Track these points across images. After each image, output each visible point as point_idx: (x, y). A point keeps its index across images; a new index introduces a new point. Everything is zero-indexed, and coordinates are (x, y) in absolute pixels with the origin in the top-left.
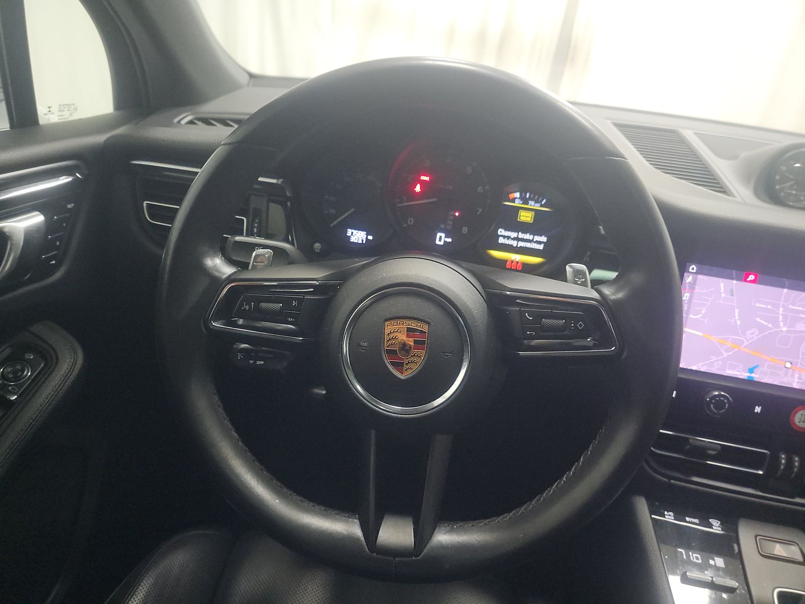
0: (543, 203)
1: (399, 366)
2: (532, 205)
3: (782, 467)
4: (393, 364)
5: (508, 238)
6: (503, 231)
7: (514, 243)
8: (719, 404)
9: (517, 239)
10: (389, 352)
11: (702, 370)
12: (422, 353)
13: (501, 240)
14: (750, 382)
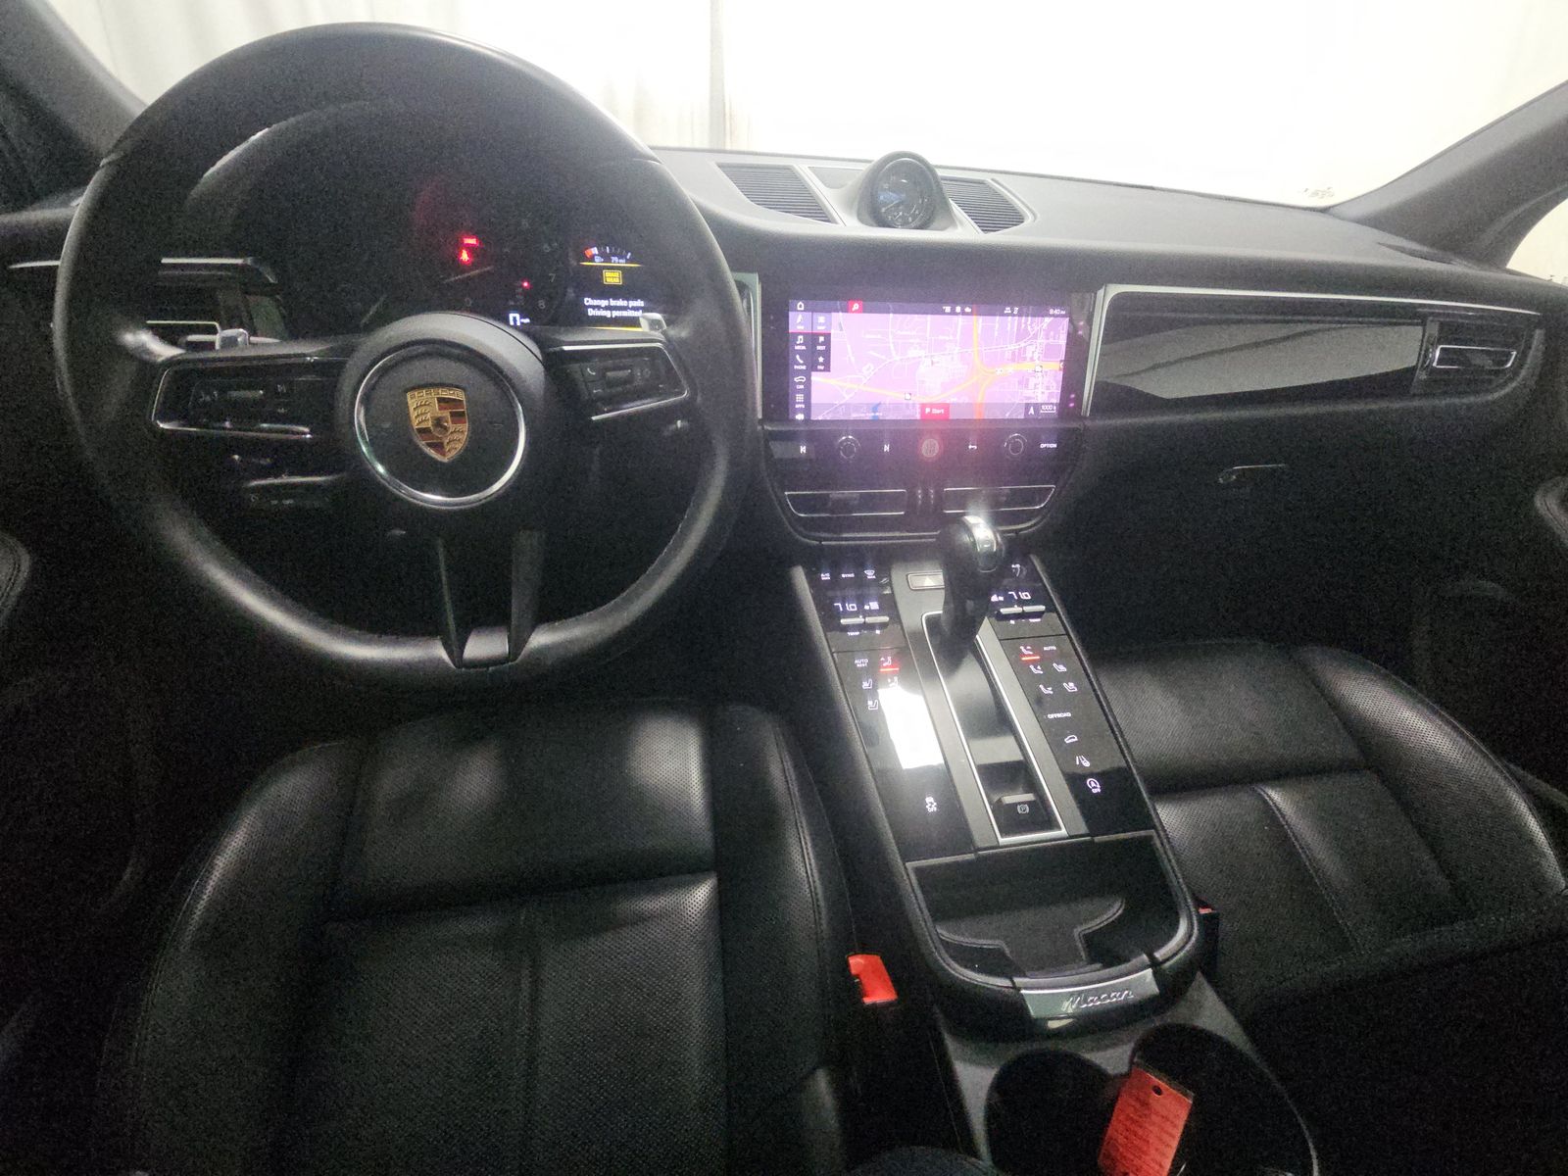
0: (628, 257)
1: (438, 446)
2: (616, 261)
3: (920, 502)
4: (429, 445)
5: (598, 307)
6: (590, 299)
7: (608, 314)
8: (848, 450)
9: (609, 308)
10: (420, 431)
11: (828, 419)
12: (465, 427)
13: (591, 312)
14: (875, 421)
